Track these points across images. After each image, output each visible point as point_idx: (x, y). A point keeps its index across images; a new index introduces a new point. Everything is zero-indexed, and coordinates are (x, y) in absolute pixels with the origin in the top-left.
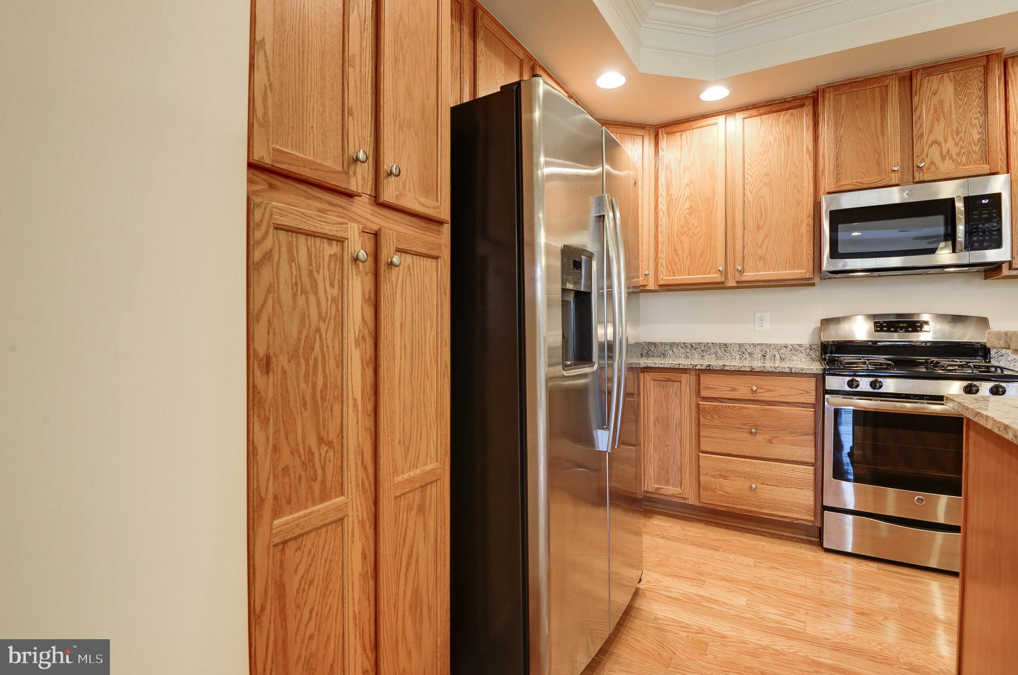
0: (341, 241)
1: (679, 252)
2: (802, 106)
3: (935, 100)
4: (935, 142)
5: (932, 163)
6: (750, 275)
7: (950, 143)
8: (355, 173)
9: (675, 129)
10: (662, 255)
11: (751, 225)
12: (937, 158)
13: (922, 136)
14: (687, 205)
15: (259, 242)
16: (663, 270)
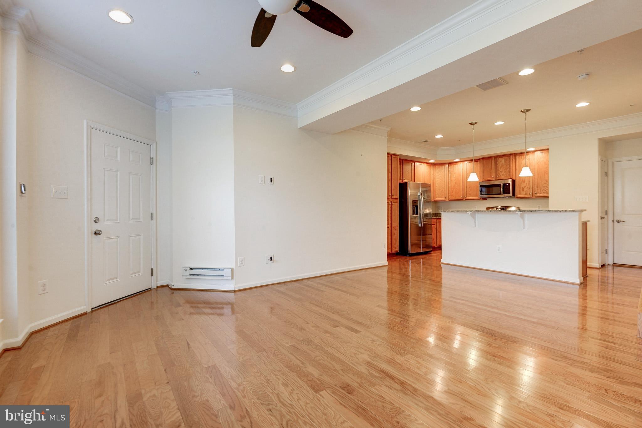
1: (453, 192)
2: (478, 161)
3: (501, 163)
4: (501, 172)
5: (500, 176)
6: (468, 198)
7: (504, 172)
8: (390, 196)
9: (452, 164)
10: (450, 193)
11: (468, 187)
12: (501, 175)
13: (498, 170)
14: (455, 182)
16: (450, 196)
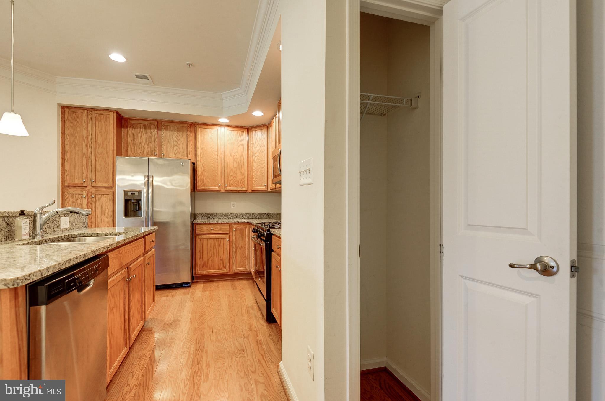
0: (82, 194)
8: (84, 183)
15: (65, 197)
